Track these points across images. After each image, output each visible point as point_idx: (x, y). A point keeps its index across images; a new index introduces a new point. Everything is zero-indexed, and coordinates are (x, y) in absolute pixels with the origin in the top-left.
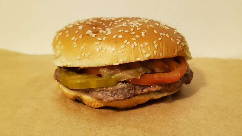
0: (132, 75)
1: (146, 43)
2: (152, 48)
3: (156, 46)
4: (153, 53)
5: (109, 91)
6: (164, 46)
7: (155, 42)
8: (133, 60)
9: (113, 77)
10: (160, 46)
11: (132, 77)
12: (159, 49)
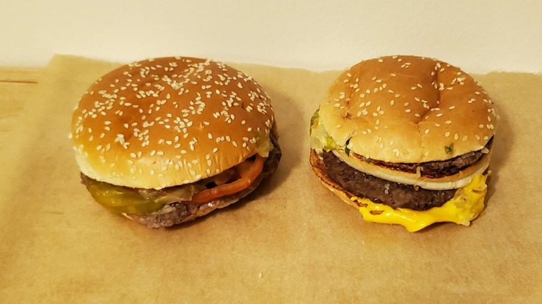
0: (182, 197)
1: (195, 162)
2: (204, 165)
3: (209, 163)
4: (206, 172)
5: (153, 216)
6: (222, 158)
7: (208, 157)
8: (179, 183)
9: (156, 201)
10: (215, 160)
11: (182, 199)
12: (214, 165)
